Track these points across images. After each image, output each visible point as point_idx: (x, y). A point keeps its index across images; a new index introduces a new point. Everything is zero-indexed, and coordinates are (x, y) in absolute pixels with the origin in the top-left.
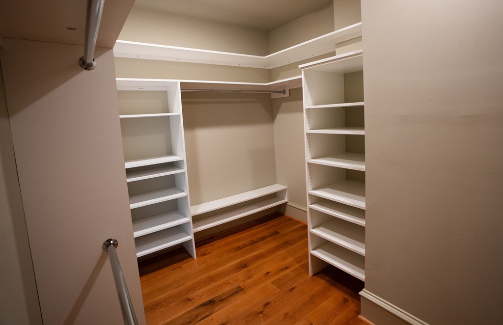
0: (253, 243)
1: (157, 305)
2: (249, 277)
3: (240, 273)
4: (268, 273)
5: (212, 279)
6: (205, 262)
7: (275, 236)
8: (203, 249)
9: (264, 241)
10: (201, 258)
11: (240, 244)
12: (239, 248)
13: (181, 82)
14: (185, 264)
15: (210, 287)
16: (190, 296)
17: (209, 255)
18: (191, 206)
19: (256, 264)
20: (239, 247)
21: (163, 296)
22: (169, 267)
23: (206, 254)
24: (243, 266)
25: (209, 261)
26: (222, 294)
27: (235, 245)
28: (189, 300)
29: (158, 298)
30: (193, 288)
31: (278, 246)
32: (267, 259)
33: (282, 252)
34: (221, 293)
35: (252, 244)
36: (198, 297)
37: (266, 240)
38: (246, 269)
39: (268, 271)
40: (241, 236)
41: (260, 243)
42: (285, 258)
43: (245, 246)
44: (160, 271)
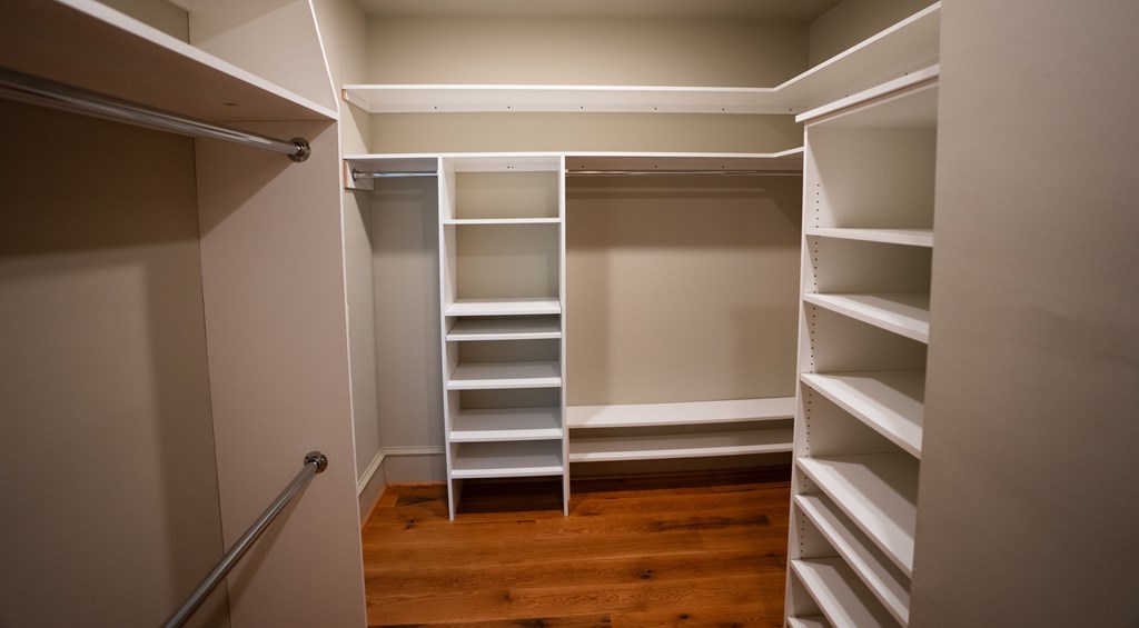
0: (695, 524)
1: (457, 581)
2: (641, 607)
3: (627, 586)
4: (685, 617)
5: (569, 574)
6: (578, 531)
7: (755, 527)
8: (591, 501)
9: (721, 531)
10: (577, 519)
11: (667, 516)
12: (660, 526)
13: (566, 157)
14: (545, 518)
15: (556, 589)
16: (514, 591)
17: (596, 518)
18: (568, 405)
19: (672, 582)
20: (661, 523)
21: (473, 567)
22: (516, 514)
23: (590, 514)
24: (644, 572)
25: (587, 532)
26: (568, 619)
27: (656, 516)
28: (508, 598)
29: (466, 567)
30: (526, 578)
31: (747, 558)
32: (704, 580)
33: (746, 577)
34: (566, 615)
35: (690, 526)
36: (524, 601)
37: (727, 530)
38: (643, 583)
39: (687, 612)
40: (679, 497)
41: (710, 531)
42: (744, 598)
43: (675, 525)
44: (499, 514)
